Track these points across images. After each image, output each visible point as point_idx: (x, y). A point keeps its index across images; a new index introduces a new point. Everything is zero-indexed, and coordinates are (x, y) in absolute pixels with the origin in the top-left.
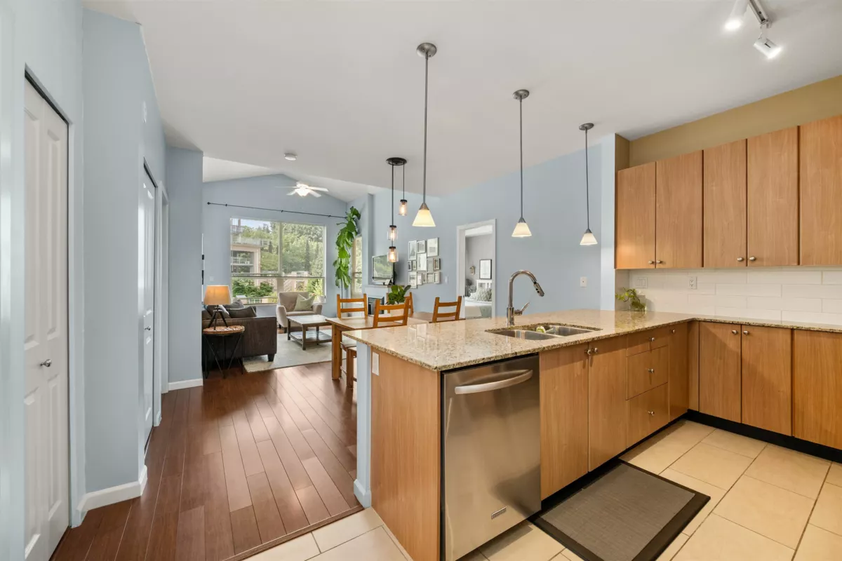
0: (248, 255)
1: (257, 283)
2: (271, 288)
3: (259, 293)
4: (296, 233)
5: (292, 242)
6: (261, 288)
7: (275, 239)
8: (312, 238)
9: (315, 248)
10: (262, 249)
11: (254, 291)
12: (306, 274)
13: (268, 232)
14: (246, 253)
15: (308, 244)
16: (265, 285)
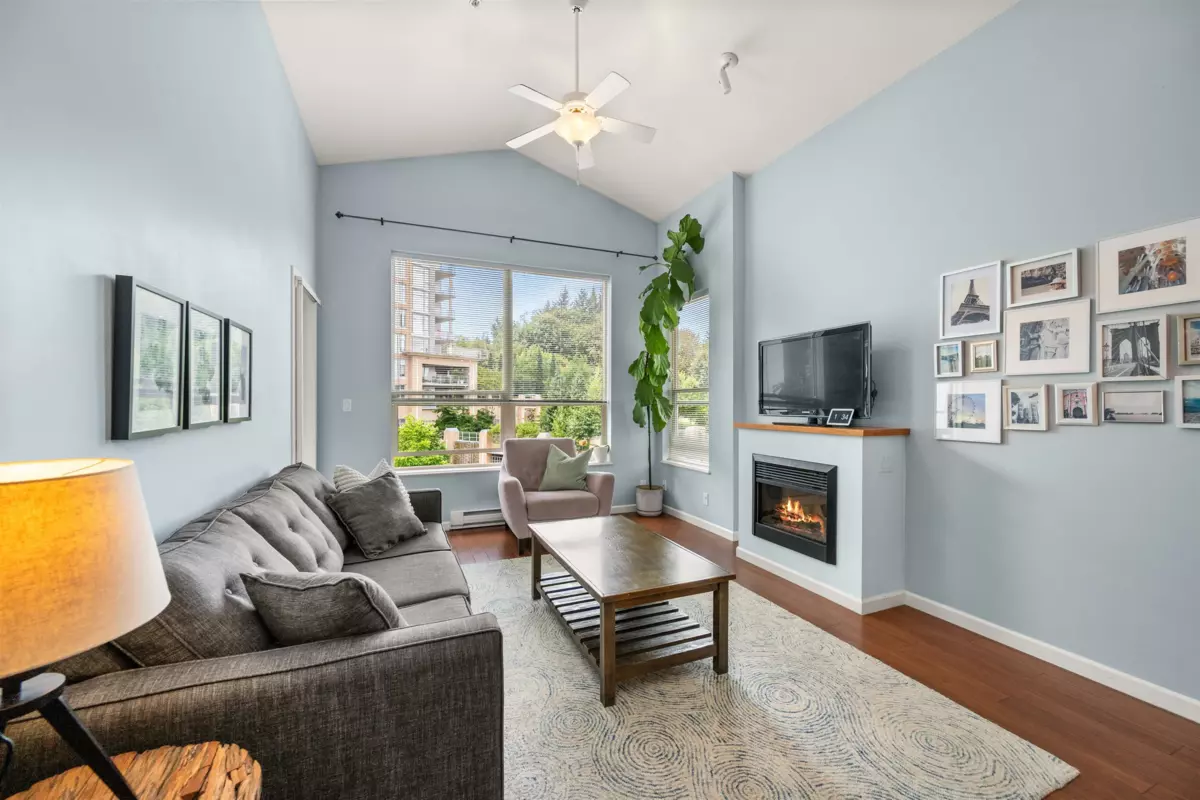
0: (462, 372)
1: (473, 411)
2: (492, 417)
3: (476, 425)
4: (525, 341)
5: (520, 354)
6: (478, 417)
7: (499, 349)
8: (545, 348)
9: (549, 361)
10: (480, 363)
11: (469, 421)
12: (538, 397)
13: (488, 342)
14: (460, 368)
15: (540, 356)
16: (483, 414)
